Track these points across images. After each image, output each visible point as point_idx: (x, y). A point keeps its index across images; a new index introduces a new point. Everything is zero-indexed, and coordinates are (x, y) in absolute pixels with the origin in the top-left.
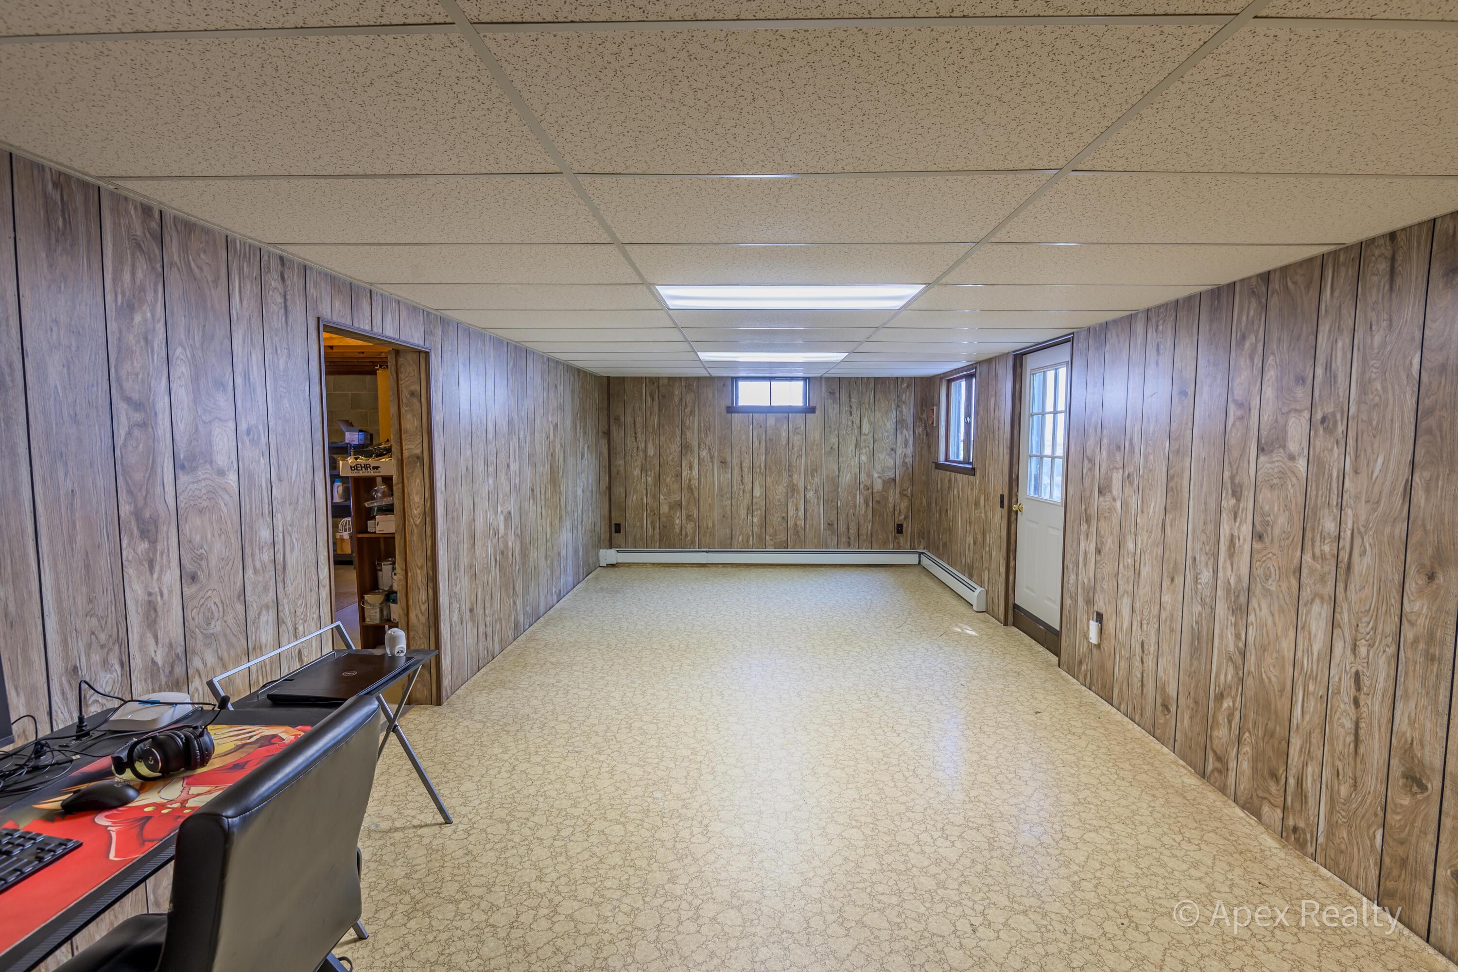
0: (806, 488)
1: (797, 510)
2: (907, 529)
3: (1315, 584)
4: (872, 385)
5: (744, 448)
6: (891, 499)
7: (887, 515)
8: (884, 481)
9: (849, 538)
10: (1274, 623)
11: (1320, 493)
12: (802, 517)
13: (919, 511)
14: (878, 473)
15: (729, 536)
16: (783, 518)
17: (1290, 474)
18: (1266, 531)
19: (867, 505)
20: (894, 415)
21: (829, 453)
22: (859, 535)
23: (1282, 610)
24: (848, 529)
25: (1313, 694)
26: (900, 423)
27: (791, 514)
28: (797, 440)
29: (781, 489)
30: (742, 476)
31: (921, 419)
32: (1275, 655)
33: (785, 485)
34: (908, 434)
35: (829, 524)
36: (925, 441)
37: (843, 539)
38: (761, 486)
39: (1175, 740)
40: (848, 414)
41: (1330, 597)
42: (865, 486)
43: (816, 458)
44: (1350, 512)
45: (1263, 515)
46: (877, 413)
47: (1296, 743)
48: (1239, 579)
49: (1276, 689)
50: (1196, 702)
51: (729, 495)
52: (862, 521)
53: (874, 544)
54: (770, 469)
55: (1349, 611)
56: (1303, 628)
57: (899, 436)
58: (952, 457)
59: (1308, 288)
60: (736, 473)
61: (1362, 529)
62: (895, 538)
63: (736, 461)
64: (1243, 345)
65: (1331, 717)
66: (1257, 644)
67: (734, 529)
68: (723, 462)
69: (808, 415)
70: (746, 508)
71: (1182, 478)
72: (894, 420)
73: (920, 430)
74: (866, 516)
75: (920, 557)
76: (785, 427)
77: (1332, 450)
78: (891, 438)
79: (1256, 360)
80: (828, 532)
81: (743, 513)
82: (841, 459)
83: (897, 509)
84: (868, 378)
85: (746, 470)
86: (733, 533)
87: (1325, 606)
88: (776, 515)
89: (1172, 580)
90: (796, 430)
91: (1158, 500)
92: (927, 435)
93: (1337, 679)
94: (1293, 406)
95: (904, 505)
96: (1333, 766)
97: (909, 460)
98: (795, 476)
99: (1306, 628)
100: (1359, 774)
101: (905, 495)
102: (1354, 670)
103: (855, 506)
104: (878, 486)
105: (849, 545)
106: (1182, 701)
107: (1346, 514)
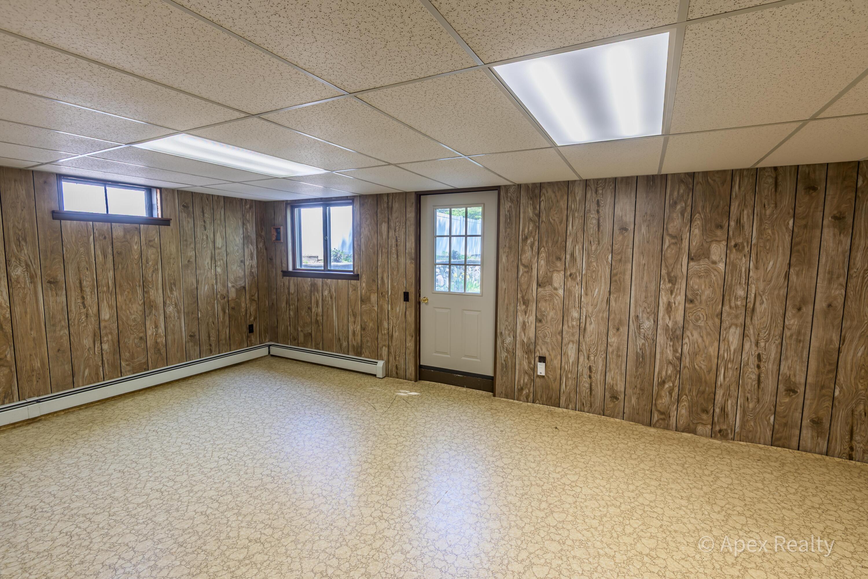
0: (164, 303)
1: (156, 327)
2: (256, 328)
3: (731, 319)
4: (222, 203)
5: (83, 264)
6: (243, 305)
7: (241, 319)
8: (237, 289)
9: (210, 345)
10: (703, 341)
11: (734, 278)
12: (163, 334)
13: (264, 311)
14: (232, 283)
15: (70, 372)
16: (141, 338)
17: (712, 270)
18: (696, 298)
19: (224, 312)
20: (241, 232)
21: (186, 267)
22: (219, 341)
23: (708, 334)
24: (209, 337)
25: (731, 368)
26: (246, 238)
27: (149, 333)
28: (151, 254)
29: (136, 308)
30: (83, 298)
31: (261, 236)
32: (704, 355)
33: (141, 303)
34: (252, 248)
35: (191, 336)
36: (265, 254)
37: (205, 348)
38: (110, 307)
39: (624, 413)
40: (203, 228)
41: (741, 324)
42: (222, 295)
43: (174, 272)
44: (753, 286)
45: (693, 290)
46: (227, 229)
47: (720, 393)
48: (676, 323)
49: (705, 371)
50: (642, 390)
51: (64, 323)
52: (221, 328)
53: (232, 347)
54: (121, 286)
55: (754, 329)
56: (724, 340)
57: (246, 250)
58: (298, 267)
59: (723, 184)
60: (74, 295)
61: (761, 293)
62: (248, 337)
63: (72, 279)
64: (676, 207)
65: (743, 376)
66: (690, 353)
67: (75, 362)
68: (53, 282)
69: (162, 227)
70: (91, 335)
71: (624, 274)
72: (242, 236)
73: (261, 245)
74: (223, 322)
75: (269, 348)
76: (136, 239)
77: (741, 259)
78: (240, 251)
79: (685, 215)
80: (191, 344)
81: (87, 342)
82: (198, 272)
83: (248, 312)
84: (218, 196)
85: (88, 290)
86: (76, 369)
87: (738, 328)
88: (132, 337)
89: (618, 329)
90: (149, 243)
91: (603, 287)
92: (266, 249)
93: (746, 359)
94: (715, 238)
95: (253, 309)
96: (745, 396)
97: (255, 270)
98: (152, 292)
99: (726, 339)
100: (760, 396)
101: (254, 300)
102: (757, 353)
103: (214, 314)
104: (233, 294)
105: (211, 352)
106: (629, 391)
107: (751, 287)
